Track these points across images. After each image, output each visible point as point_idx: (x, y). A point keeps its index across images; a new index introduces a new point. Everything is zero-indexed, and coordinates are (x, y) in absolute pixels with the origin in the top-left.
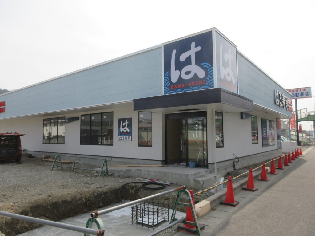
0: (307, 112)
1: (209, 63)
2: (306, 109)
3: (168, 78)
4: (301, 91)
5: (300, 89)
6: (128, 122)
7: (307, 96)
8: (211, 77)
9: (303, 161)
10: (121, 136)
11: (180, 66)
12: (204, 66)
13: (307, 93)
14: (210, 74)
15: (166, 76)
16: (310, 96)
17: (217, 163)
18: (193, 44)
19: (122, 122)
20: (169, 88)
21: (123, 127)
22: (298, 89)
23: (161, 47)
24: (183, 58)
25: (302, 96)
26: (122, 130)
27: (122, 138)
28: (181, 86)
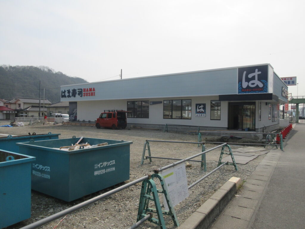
0: (291, 96)
1: (266, 80)
2: (291, 94)
3: (240, 85)
4: (288, 80)
5: (288, 78)
6: (203, 106)
7: (293, 84)
8: (266, 87)
9: (295, 132)
10: (197, 114)
11: (248, 80)
12: (263, 82)
13: (293, 81)
14: (265, 86)
15: (239, 84)
16: (295, 84)
17: (260, 128)
18: (257, 70)
19: (198, 106)
20: (241, 91)
21: (199, 109)
22: (286, 78)
23: (237, 69)
24: (250, 76)
25: (289, 84)
26: (198, 110)
27: (198, 115)
28: (249, 90)
